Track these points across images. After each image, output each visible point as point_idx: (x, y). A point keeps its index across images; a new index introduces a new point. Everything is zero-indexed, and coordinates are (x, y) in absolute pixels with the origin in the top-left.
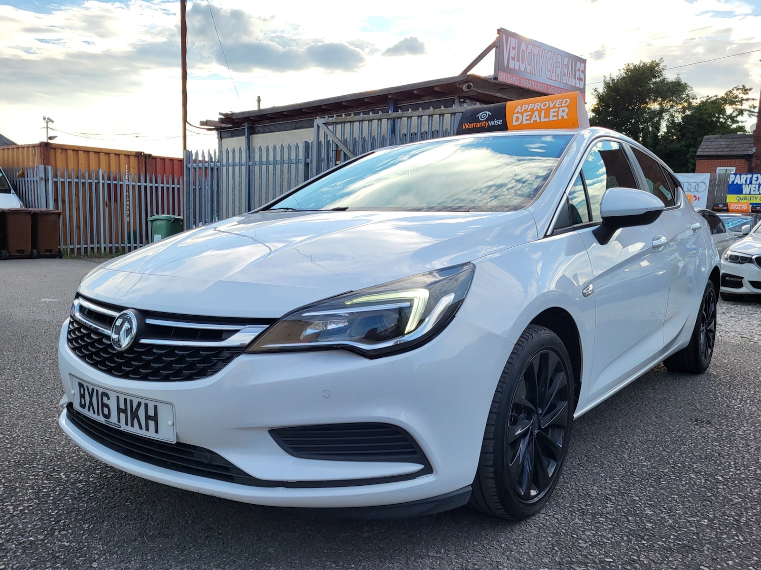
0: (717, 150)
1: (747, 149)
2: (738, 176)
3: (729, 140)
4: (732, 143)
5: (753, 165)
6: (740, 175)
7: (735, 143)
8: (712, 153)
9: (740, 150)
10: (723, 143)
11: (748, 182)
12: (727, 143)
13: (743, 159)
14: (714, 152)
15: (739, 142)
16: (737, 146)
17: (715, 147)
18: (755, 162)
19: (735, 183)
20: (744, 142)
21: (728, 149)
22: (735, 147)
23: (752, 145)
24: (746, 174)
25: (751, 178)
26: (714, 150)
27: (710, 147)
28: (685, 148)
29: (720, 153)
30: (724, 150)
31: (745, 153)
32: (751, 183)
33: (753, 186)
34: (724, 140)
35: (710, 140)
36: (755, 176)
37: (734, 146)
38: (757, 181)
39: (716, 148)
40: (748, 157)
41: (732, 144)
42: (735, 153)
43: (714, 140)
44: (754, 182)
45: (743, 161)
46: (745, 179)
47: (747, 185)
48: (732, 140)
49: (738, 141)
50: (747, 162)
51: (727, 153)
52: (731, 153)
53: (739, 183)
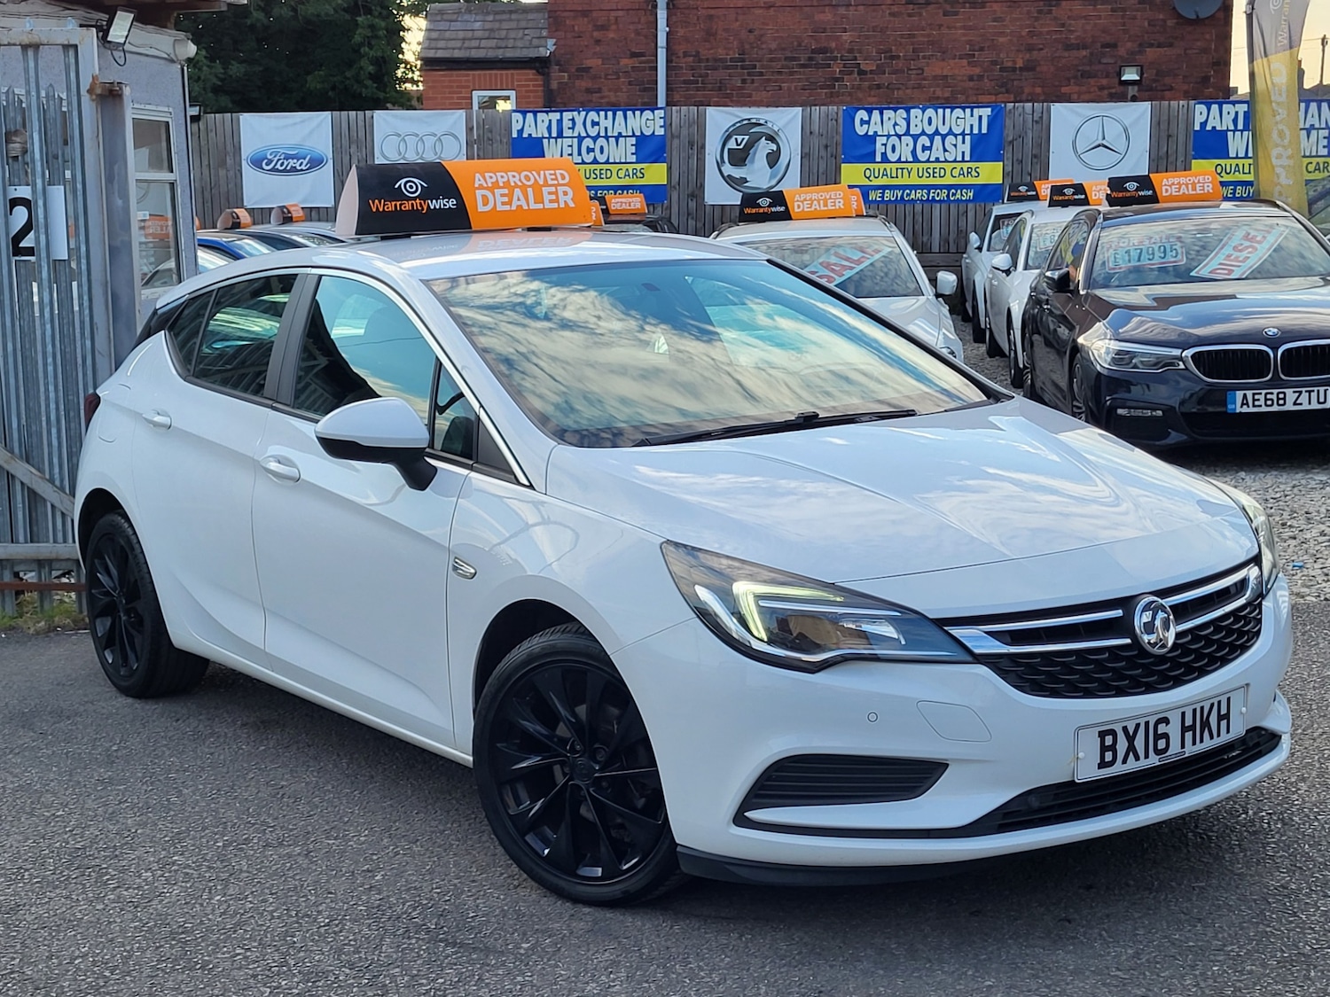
0: (467, 44)
1: (535, 42)
2: (530, 116)
3: (491, 18)
4: (497, 25)
5: (554, 85)
6: (535, 113)
7: (505, 25)
8: (457, 54)
9: (519, 44)
10: (477, 25)
11: (554, 134)
12: (488, 26)
13: (531, 68)
14: (460, 49)
15: (513, 25)
16: (512, 34)
17: (461, 35)
18: (558, 77)
19: (525, 135)
20: (523, 24)
21: (492, 43)
22: (507, 38)
23: (545, 33)
24: (547, 112)
25: (560, 122)
26: (459, 44)
27: (447, 34)
28: (347, 17)
29: (475, 54)
30: (484, 43)
31: (532, 54)
32: (560, 135)
33: (567, 142)
34: (478, 18)
35: (445, 17)
36: (567, 116)
37: (503, 34)
38: (573, 128)
39: (464, 39)
40: (540, 65)
41: (499, 29)
42: (510, 54)
43: (455, 17)
44: (567, 133)
45: (531, 73)
46: (547, 123)
47: (552, 141)
48: (498, 17)
49: (510, 20)
50: (540, 77)
51: (491, 54)
52: (500, 54)
53: (534, 136)
